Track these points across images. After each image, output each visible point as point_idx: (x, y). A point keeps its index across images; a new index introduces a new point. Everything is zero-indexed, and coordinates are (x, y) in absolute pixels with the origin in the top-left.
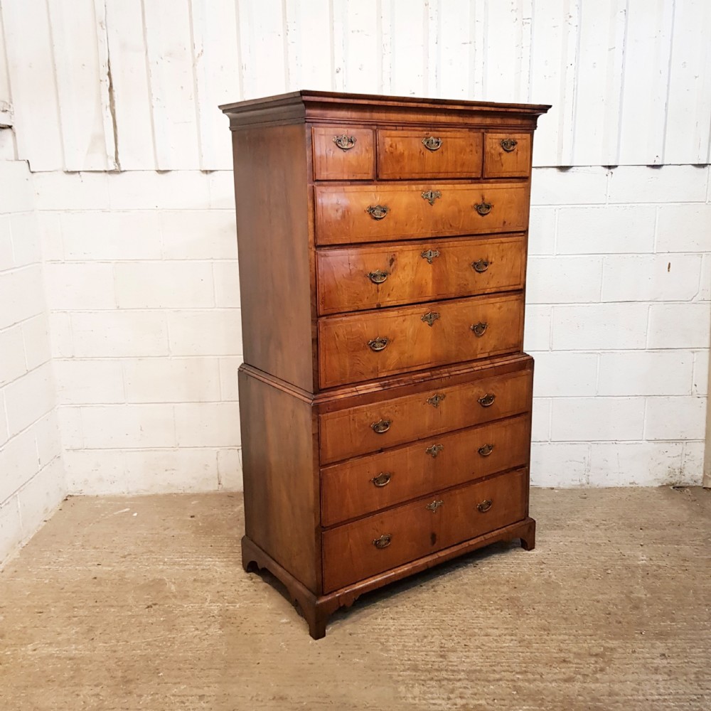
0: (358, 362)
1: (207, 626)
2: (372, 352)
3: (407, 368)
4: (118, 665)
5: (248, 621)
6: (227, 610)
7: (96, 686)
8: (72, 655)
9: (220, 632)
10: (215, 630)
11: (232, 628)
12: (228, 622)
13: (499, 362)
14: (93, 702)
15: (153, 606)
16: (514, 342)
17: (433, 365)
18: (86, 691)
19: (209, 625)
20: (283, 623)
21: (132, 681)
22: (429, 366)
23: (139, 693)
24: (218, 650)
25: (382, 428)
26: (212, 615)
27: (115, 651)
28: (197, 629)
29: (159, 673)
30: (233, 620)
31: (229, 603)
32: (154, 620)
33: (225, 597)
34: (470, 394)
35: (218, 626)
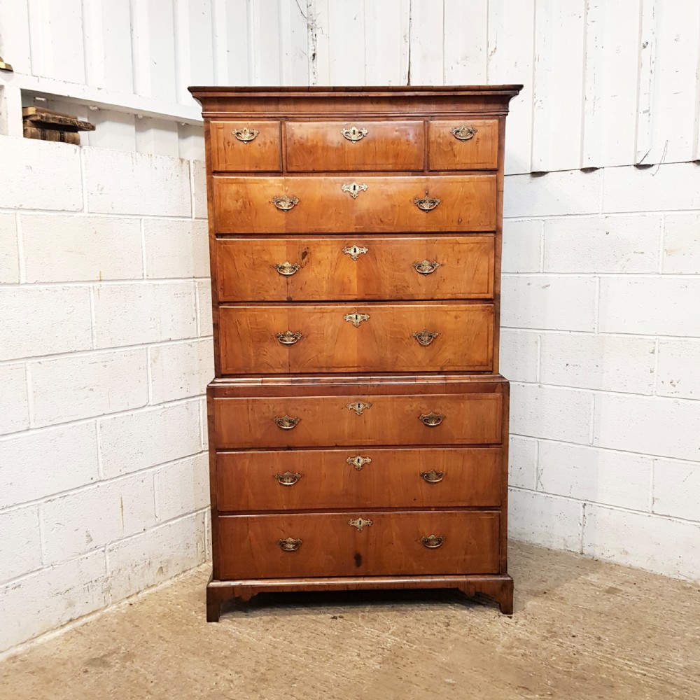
0: (265, 353)
1: (369, 656)
2: (280, 345)
3: (326, 368)
4: (268, 662)
5: (412, 667)
6: (402, 647)
7: (237, 673)
8: (241, 638)
9: (378, 667)
10: (374, 664)
11: (392, 667)
12: (392, 660)
13: (454, 379)
14: (223, 685)
15: (338, 619)
16: (480, 360)
17: (361, 370)
18: (226, 674)
19: (372, 656)
20: (445, 682)
21: (267, 680)
22: (356, 370)
23: (263, 695)
24: (363, 684)
25: (288, 424)
26: (383, 646)
27: (276, 648)
28: (359, 655)
29: (294, 683)
30: (398, 660)
31: (407, 641)
32: (329, 631)
33: (408, 635)
34: (407, 408)
35: (380, 659)
